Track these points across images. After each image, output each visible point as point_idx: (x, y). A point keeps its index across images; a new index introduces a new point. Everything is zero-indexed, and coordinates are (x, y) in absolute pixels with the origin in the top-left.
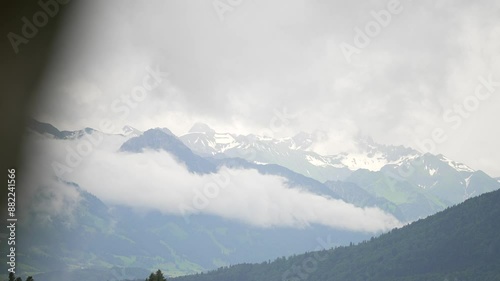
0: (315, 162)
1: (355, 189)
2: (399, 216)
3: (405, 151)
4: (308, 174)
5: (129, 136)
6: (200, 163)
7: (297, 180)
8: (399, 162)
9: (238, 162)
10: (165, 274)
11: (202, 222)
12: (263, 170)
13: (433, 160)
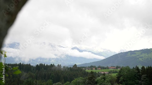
0: (95, 51)
1: (99, 54)
2: (105, 57)
3: (105, 49)
4: (94, 52)
5: (72, 48)
6: (81, 51)
7: (93, 53)
8: (105, 51)
9: (85, 51)
10: (76, 64)
11: (81, 58)
12: (89, 52)
13: (109, 50)
